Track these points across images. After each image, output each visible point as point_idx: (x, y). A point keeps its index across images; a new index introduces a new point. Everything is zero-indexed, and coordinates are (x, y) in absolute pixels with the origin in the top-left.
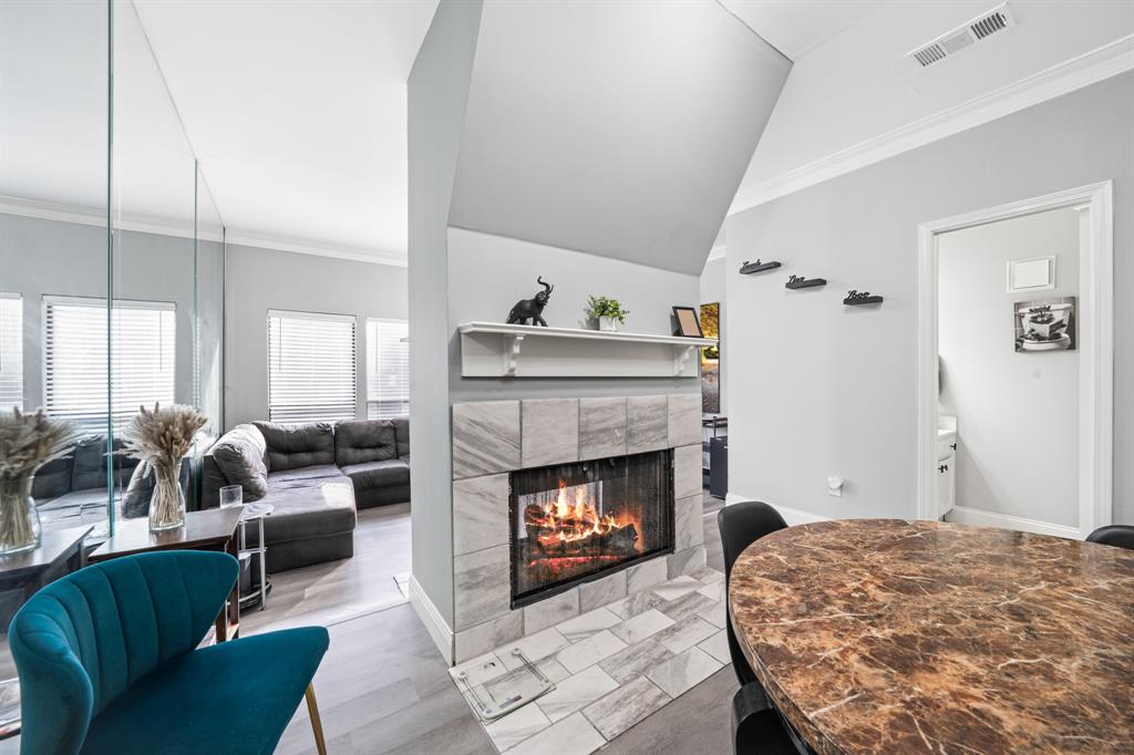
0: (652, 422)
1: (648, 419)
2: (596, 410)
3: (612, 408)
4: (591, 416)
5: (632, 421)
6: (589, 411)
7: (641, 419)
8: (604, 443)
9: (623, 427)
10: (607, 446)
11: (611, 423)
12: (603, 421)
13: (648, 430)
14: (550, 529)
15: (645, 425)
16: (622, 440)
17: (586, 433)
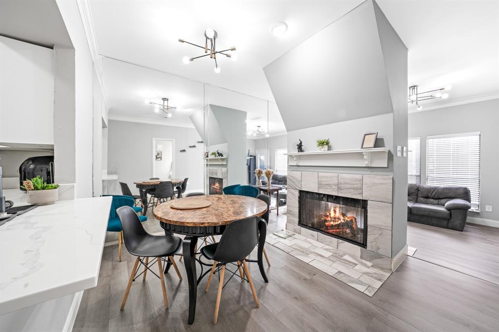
0: (352, 186)
1: (350, 184)
2: (324, 177)
3: (331, 177)
4: (322, 179)
5: (341, 184)
6: (322, 177)
7: (346, 183)
8: (327, 189)
9: (336, 185)
10: (328, 190)
11: (331, 183)
12: (328, 181)
13: (349, 189)
14: (329, 220)
15: (348, 186)
16: (336, 190)
17: (321, 184)
